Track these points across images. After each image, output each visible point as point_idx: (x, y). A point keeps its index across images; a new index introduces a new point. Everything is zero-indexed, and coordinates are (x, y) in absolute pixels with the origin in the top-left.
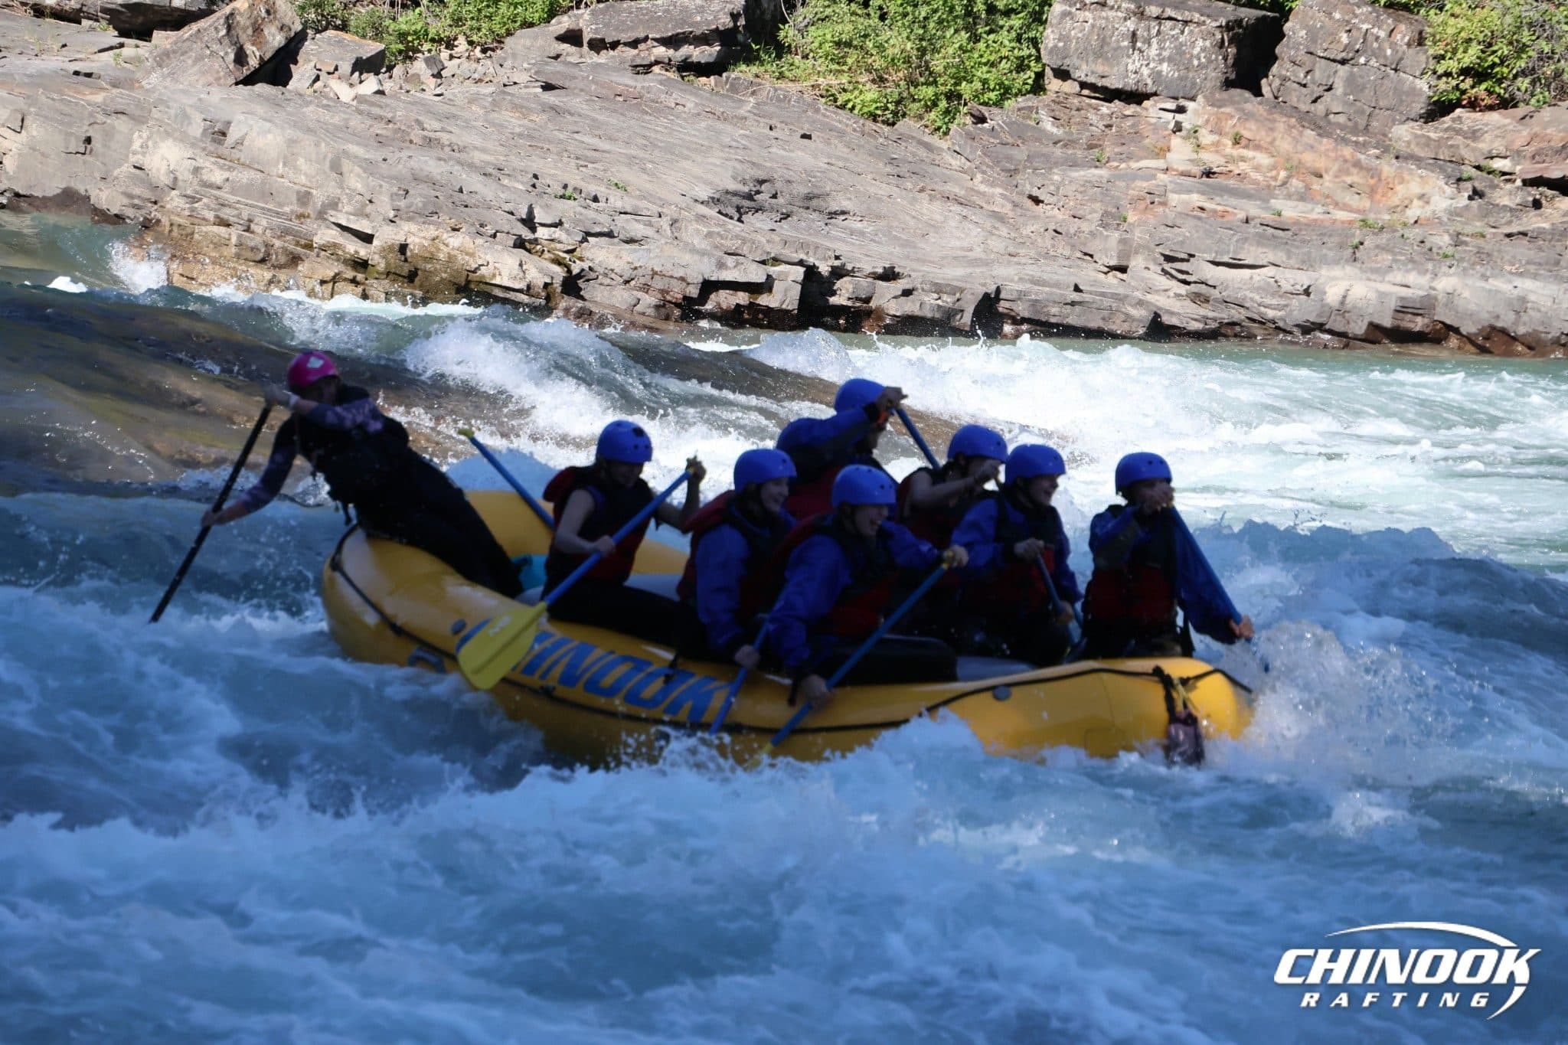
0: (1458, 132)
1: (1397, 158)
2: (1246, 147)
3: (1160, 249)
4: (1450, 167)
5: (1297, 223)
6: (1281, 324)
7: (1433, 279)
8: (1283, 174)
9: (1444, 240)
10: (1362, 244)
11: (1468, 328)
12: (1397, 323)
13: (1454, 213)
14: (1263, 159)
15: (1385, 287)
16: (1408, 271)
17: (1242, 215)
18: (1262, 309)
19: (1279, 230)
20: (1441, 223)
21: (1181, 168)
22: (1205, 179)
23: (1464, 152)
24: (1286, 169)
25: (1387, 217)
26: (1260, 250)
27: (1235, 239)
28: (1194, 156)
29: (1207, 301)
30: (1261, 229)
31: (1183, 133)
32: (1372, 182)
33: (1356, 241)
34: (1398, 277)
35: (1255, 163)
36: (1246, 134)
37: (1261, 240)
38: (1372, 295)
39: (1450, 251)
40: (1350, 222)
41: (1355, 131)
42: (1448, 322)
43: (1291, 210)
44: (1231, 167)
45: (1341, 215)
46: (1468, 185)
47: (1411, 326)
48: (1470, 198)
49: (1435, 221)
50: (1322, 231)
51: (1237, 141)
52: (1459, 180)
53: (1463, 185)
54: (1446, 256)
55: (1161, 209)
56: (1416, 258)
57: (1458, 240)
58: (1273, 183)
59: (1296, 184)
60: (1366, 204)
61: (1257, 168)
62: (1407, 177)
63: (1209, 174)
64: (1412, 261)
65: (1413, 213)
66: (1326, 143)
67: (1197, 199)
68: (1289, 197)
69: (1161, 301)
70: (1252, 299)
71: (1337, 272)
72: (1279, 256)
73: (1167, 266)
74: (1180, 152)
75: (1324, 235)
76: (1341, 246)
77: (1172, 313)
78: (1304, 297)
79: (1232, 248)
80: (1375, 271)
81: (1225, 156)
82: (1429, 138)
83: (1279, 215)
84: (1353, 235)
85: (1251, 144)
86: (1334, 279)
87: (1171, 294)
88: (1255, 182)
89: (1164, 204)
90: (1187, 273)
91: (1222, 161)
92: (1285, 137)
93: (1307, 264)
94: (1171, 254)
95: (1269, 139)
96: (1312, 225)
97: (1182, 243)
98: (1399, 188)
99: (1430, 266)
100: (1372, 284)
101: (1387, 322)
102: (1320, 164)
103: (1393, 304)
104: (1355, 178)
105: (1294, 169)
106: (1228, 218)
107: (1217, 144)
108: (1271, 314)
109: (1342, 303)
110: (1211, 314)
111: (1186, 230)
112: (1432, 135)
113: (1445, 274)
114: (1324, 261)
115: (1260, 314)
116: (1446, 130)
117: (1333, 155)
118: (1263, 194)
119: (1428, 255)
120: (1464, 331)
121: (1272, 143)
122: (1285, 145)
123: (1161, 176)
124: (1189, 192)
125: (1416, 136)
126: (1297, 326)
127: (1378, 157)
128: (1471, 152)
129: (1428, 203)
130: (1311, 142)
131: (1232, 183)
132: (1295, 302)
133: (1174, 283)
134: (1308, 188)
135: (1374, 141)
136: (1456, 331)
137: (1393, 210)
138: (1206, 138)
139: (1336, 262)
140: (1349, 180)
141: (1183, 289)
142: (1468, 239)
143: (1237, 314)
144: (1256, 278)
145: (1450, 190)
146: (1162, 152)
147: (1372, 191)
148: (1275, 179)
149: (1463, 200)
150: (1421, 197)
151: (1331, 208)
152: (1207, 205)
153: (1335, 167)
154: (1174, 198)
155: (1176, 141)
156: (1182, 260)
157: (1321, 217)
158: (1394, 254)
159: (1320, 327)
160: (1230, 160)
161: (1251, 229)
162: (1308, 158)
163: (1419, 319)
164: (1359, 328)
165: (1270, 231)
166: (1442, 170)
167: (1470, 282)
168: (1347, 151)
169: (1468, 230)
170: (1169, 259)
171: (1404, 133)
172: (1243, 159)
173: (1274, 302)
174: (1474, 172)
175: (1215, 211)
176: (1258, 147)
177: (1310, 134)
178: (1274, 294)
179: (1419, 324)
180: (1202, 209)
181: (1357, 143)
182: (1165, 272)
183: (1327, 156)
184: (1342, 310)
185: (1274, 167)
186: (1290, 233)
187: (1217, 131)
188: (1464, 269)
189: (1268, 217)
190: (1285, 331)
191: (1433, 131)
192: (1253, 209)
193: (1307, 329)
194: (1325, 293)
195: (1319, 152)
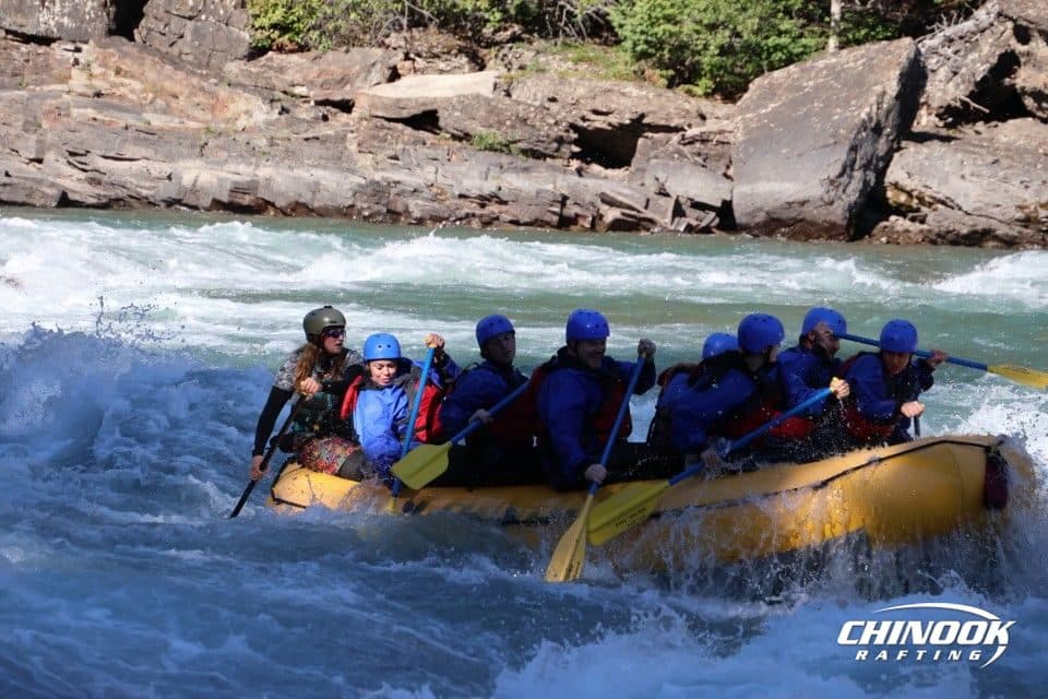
0: (271, 68)
1: (229, 85)
2: (125, 76)
3: (65, 148)
4: (265, 92)
5: (161, 129)
6: (152, 200)
7: (255, 170)
8: (151, 96)
9: (262, 142)
10: (206, 144)
11: (281, 203)
12: (231, 199)
13: (269, 123)
14: (136, 85)
15: (224, 175)
16: (238, 163)
17: (123, 124)
18: (139, 189)
19: (149, 135)
20: (260, 130)
21: (80, 90)
22: (96, 98)
23: (275, 81)
24: (152, 92)
25: (223, 126)
26: (136, 148)
27: (118, 140)
28: (88, 82)
29: (99, 183)
30: (136, 134)
31: (81, 66)
32: (212, 101)
33: (202, 142)
34: (232, 167)
35: (131, 88)
36: (124, 67)
37: (137, 141)
38: (215, 180)
39: (267, 149)
40: (199, 129)
41: (200, 66)
42: (267, 198)
43: (157, 121)
44: (114, 90)
45: (192, 124)
46: (279, 105)
47: (240, 201)
48: (280, 113)
49: (256, 129)
50: (179, 136)
51: (118, 72)
52: (272, 101)
53: (275, 104)
54: (264, 153)
55: (65, 119)
56: (245, 154)
57: (272, 142)
58: (144, 102)
59: (160, 102)
60: (209, 117)
61: (132, 91)
62: (236, 99)
63: (99, 95)
64: (241, 156)
65: (242, 122)
66: (180, 75)
67: (91, 112)
68: (155, 111)
69: (68, 184)
70: (131, 183)
71: (190, 163)
72: (149, 152)
73: (71, 159)
74: (78, 80)
75: (179, 138)
76: (193, 146)
77: (75, 192)
78: (167, 181)
79: (116, 146)
80: (217, 163)
81: (110, 83)
82: (251, 72)
83: (149, 124)
84: (200, 139)
85: (127, 74)
86: (189, 168)
87: (74, 178)
88: (131, 101)
89: (68, 115)
90: (85, 164)
91: (107, 86)
92: (152, 71)
93: (169, 158)
94: (74, 150)
95: (141, 71)
96: (171, 131)
97: (82, 143)
98: (232, 106)
99: (253, 160)
100: (214, 172)
101: (225, 198)
102: (177, 89)
103: (229, 186)
104: (200, 98)
105: (158, 92)
106: (113, 126)
107: (104, 74)
108: (145, 192)
109: (194, 185)
110: (102, 193)
111: (84, 134)
112: (253, 70)
113: (265, 166)
114: (182, 156)
115: (138, 193)
116: (264, 66)
117: (185, 83)
118: (138, 109)
119: (252, 153)
120: (277, 205)
121: (143, 74)
122: (151, 75)
123: (65, 96)
124: (86, 107)
125: (242, 70)
126: (164, 201)
127: (216, 85)
128: (280, 82)
129: (251, 116)
130: (169, 73)
131: (115, 101)
132: (161, 185)
133: (75, 171)
134: (168, 105)
135: (213, 73)
136: (273, 205)
137: (228, 121)
138: (96, 70)
139: (189, 157)
140: (196, 100)
141: (82, 175)
142: (279, 142)
143: (121, 193)
144: (134, 168)
145: (266, 108)
146: (65, 79)
147: (213, 109)
148: (145, 99)
149: (275, 115)
150: (247, 112)
151: (184, 120)
152: (99, 117)
153: (187, 91)
154: (75, 112)
155: (75, 72)
156: (82, 155)
157: (178, 125)
158: (229, 151)
159: (179, 202)
160: (114, 85)
161: (130, 134)
162: (168, 84)
163: (247, 197)
164: (207, 202)
165: (143, 135)
166: (260, 94)
167: (281, 171)
168: (195, 80)
169: (279, 135)
170: (73, 154)
171: (234, 68)
172: (122, 85)
173: (147, 184)
174: (282, 96)
175: (103, 121)
176: (132, 77)
177: (169, 68)
178: (147, 179)
179: (246, 200)
180: (95, 119)
181: (201, 75)
182: (70, 163)
183: (181, 84)
184: (194, 190)
185: (144, 91)
186: (156, 137)
187: (104, 65)
188: (277, 163)
189: (141, 125)
190: (155, 205)
191: (253, 67)
192: (130, 120)
193: (170, 203)
194: (181, 178)
195: (175, 81)
